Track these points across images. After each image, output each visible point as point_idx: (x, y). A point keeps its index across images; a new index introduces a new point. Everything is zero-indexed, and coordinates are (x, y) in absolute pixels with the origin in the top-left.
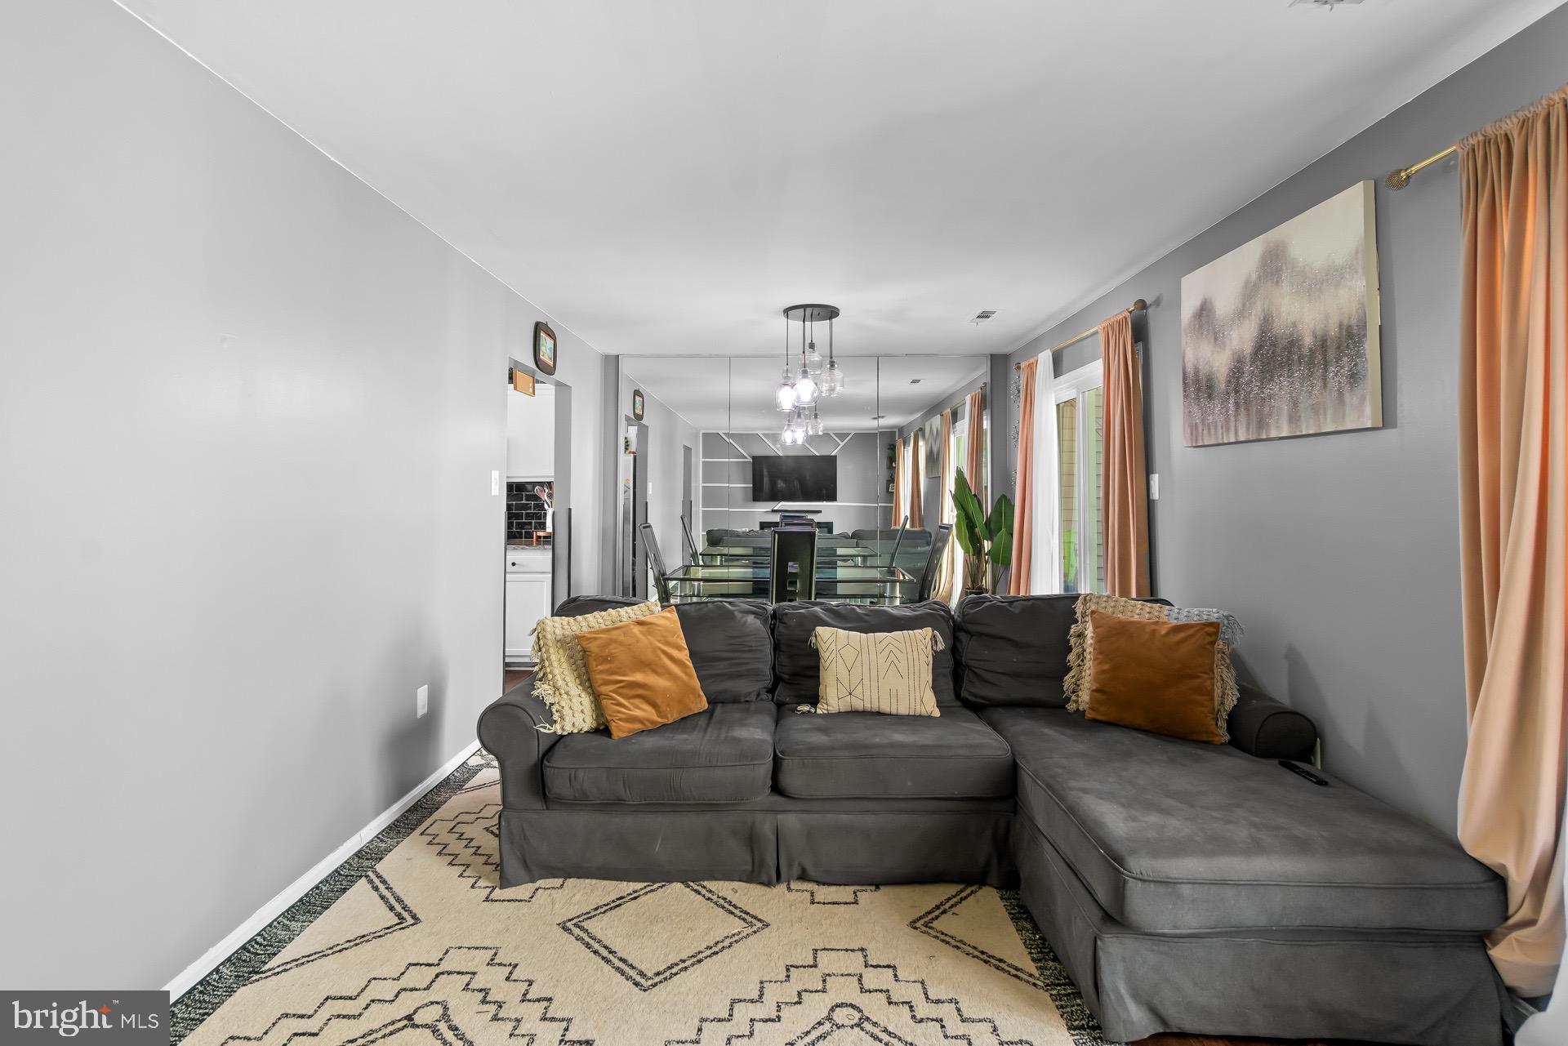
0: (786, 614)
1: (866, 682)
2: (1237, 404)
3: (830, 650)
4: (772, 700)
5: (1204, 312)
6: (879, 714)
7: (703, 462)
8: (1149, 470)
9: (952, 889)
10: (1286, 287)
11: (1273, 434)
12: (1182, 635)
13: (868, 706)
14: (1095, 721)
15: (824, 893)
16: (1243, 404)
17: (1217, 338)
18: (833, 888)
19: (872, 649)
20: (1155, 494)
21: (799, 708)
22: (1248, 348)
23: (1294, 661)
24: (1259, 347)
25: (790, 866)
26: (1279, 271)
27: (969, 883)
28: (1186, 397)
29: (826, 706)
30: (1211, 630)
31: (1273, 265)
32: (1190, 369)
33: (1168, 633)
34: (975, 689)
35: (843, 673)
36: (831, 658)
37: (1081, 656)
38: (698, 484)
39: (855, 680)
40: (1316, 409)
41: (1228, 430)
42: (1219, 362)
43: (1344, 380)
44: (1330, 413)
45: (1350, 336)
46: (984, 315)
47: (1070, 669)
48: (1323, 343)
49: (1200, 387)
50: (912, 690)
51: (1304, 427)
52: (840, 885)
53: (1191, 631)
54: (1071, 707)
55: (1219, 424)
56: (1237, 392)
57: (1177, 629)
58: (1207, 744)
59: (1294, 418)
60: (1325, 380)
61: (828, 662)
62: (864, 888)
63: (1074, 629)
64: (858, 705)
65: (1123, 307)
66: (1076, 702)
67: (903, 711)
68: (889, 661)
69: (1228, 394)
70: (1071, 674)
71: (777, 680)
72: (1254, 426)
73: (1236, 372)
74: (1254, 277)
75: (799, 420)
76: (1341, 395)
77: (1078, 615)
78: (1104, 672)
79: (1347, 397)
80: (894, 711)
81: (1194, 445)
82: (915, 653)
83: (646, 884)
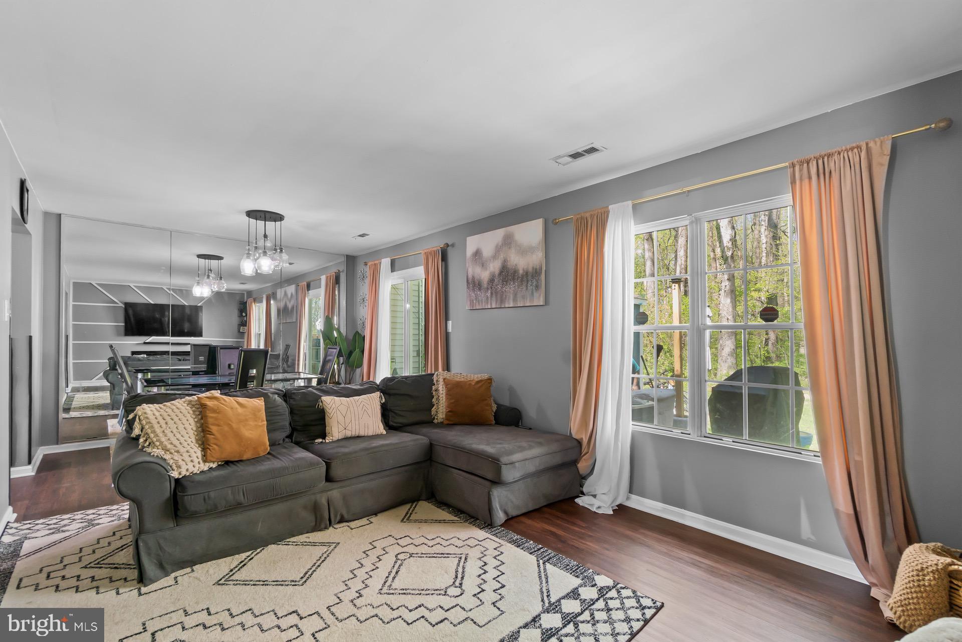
0: (294, 393)
1: (353, 421)
2: (492, 294)
3: (332, 408)
4: (292, 442)
5: (477, 254)
6: (359, 437)
7: (73, 305)
8: (447, 319)
9: (408, 506)
10: (513, 250)
11: (507, 306)
12: (480, 384)
13: (354, 434)
14: (448, 424)
15: (353, 524)
16: (495, 293)
17: (483, 265)
18: (356, 521)
19: (354, 405)
20: (450, 329)
21: (316, 441)
22: (497, 272)
23: (512, 391)
24: (501, 273)
25: (336, 516)
26: (510, 243)
27: (413, 502)
28: (468, 288)
29: (331, 438)
30: (489, 381)
31: (508, 241)
32: (470, 276)
33: (475, 384)
34: (395, 420)
35: (341, 418)
36: (333, 412)
37: (438, 399)
38: (68, 323)
39: (348, 421)
40: (524, 297)
41: (487, 303)
42: (485, 276)
43: (534, 288)
44: (528, 299)
45: (536, 272)
46: (362, 236)
47: (434, 405)
48: (526, 273)
49: (474, 284)
50: (374, 422)
51: (519, 303)
52: (359, 519)
53: (483, 382)
54: (435, 421)
55: (484, 301)
56: (491, 288)
57: (478, 382)
58: (491, 425)
59: (515, 300)
60: (527, 286)
61: (332, 414)
62: (371, 517)
63: (434, 388)
64: (349, 434)
65: (438, 244)
66: (437, 419)
67: (370, 434)
68: (363, 409)
69: (488, 289)
70: (434, 408)
71: (293, 430)
72: (499, 301)
73: (491, 281)
74: (500, 244)
75: (208, 280)
76: (532, 293)
77: (435, 381)
78: (452, 403)
79: (535, 294)
80: (366, 435)
81: (472, 308)
82: (375, 405)
83: (251, 552)
